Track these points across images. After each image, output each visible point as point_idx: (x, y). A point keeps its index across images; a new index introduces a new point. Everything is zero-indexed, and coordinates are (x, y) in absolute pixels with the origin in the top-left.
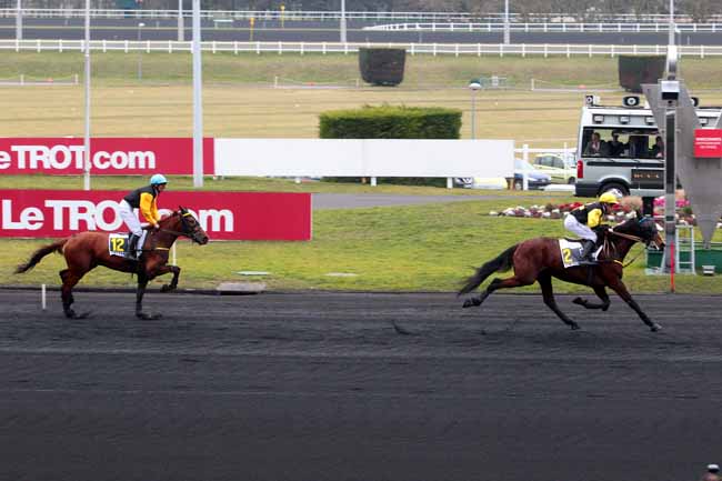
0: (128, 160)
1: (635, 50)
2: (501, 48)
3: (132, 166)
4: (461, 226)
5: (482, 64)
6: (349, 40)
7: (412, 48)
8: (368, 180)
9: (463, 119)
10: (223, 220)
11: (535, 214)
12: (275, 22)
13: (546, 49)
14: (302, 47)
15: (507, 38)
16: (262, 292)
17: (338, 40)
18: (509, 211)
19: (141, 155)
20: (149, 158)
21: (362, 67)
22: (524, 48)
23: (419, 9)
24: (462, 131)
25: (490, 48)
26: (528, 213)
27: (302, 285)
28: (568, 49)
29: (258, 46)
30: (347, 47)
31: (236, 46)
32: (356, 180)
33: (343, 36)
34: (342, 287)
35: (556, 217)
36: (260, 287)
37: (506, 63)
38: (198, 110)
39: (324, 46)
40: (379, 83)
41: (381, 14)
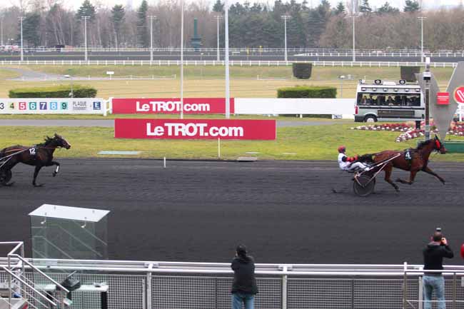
0: (198, 107)
1: (407, 64)
2: (352, 63)
3: (200, 110)
4: (340, 134)
5: (344, 70)
6: (288, 60)
7: (314, 63)
8: (299, 115)
9: (338, 91)
10: (239, 131)
11: (370, 129)
12: (258, 53)
13: (370, 63)
14: (269, 63)
15: (354, 59)
16: (256, 161)
17: (284, 60)
18: (359, 127)
19: (204, 105)
20: (207, 107)
21: (294, 71)
22: (361, 63)
23: (317, 47)
24: (337, 96)
25: (347, 63)
26: (367, 128)
27: (272, 158)
28: (380, 63)
29: (251, 63)
30: (287, 62)
31: (241, 63)
32: (294, 115)
33: (286, 58)
34: (289, 159)
35: (378, 130)
36: (255, 159)
37: (354, 69)
38: (228, 89)
39: (278, 63)
40: (301, 78)
41: (301, 50)
